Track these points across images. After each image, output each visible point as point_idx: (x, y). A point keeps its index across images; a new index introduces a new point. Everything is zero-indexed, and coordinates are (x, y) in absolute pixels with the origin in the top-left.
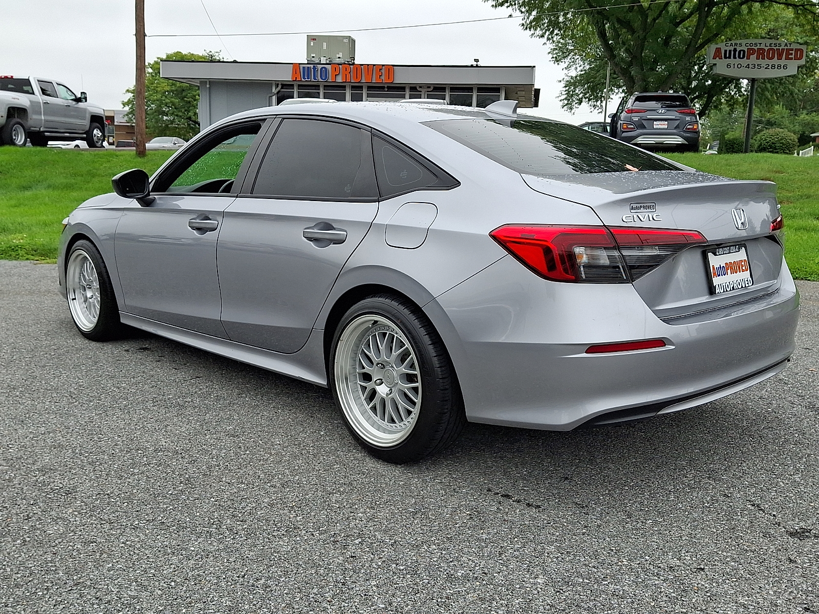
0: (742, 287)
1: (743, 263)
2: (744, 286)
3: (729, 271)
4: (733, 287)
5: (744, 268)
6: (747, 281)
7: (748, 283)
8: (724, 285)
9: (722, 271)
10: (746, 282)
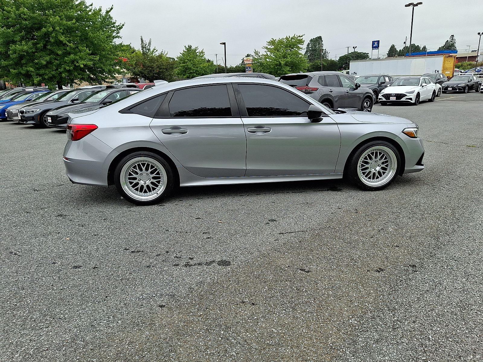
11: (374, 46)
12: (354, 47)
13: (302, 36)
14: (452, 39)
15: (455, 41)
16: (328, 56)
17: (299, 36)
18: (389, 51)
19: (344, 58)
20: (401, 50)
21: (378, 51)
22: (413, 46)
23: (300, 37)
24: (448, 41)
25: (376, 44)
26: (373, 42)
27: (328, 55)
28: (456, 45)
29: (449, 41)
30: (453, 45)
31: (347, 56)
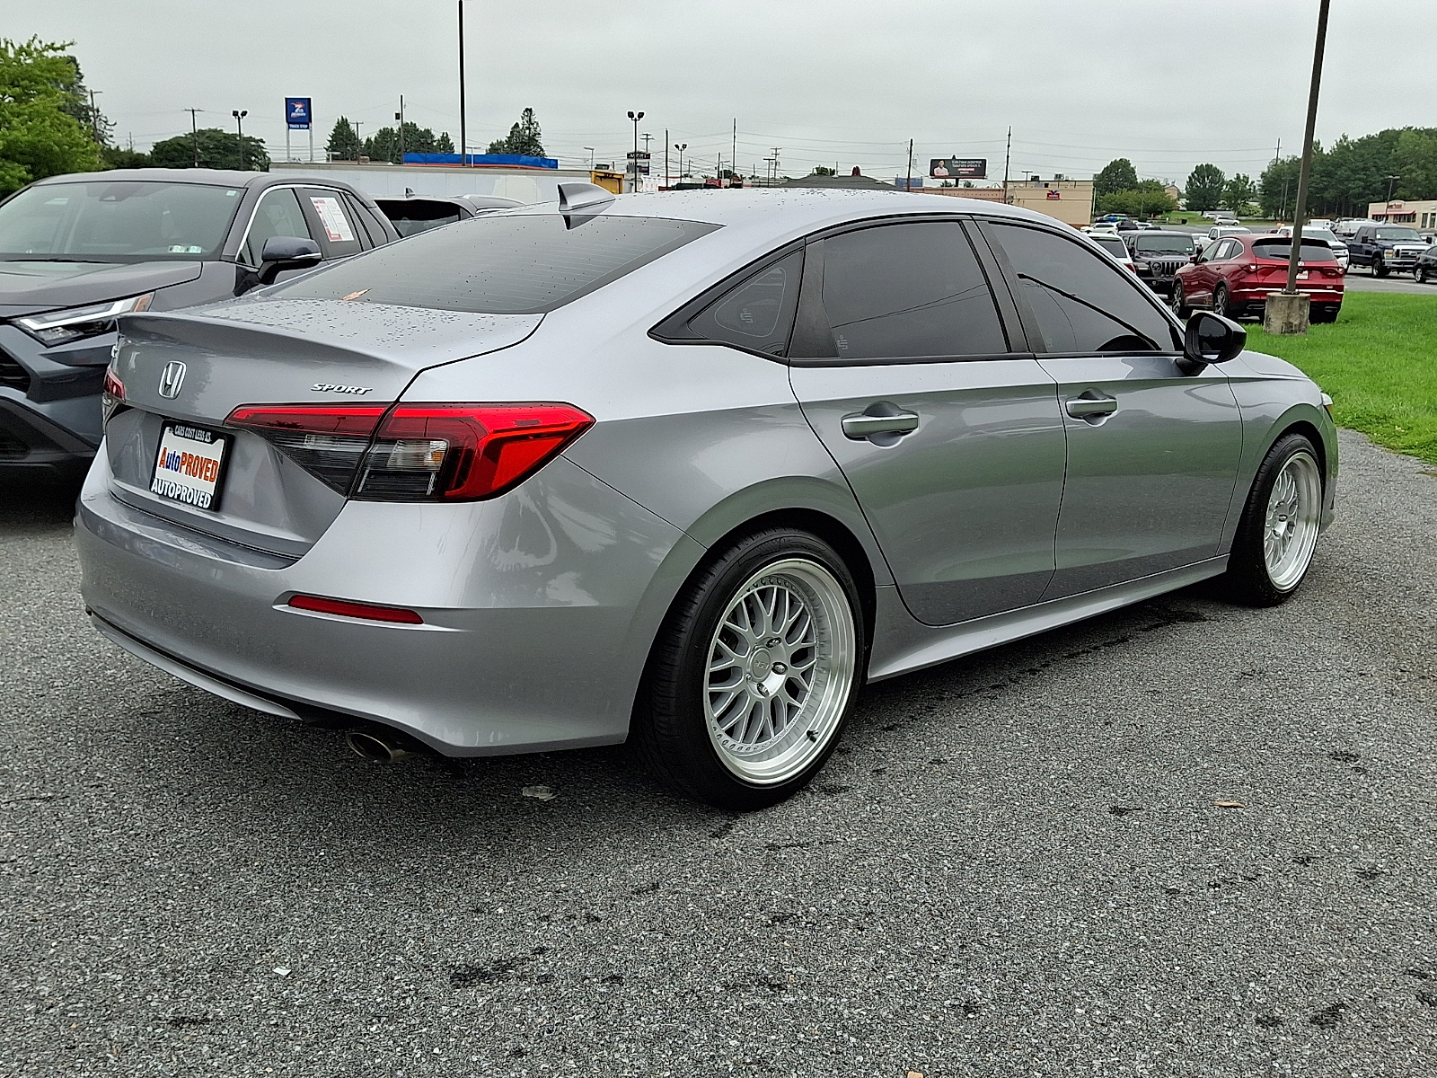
0: (192, 503)
1: (210, 466)
2: (195, 503)
3: (184, 467)
4: (179, 496)
5: (208, 474)
6: (203, 497)
7: (202, 502)
8: (167, 484)
9: (174, 462)
10: (201, 499)
11: (293, 114)
12: (235, 114)
13: (62, 48)
14: (530, 122)
15: (538, 130)
16: (111, 136)
17: (52, 47)
18: (330, 139)
19: (175, 150)
20: (373, 139)
21: (311, 137)
22: (409, 129)
23: (55, 50)
24: (517, 125)
25: (299, 111)
26: (290, 104)
27: (109, 133)
28: (542, 141)
29: (521, 126)
30: (533, 140)
31: (182, 142)
